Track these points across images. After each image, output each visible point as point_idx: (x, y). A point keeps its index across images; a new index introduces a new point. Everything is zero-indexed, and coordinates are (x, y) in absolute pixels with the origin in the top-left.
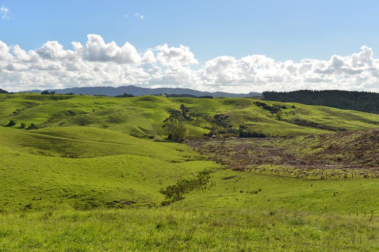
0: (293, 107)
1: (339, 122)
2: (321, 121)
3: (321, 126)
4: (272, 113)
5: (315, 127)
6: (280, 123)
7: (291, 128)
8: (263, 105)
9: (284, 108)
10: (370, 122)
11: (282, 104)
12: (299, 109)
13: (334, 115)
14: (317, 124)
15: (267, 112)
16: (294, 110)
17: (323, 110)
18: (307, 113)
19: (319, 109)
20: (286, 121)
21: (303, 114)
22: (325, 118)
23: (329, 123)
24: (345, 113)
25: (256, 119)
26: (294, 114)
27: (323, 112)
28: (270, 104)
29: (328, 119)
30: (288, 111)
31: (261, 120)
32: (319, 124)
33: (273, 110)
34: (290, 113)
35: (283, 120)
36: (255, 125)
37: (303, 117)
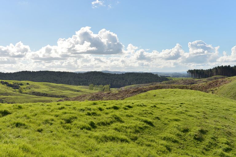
0: (28, 84)
1: (59, 92)
2: (48, 92)
3: (50, 95)
4: (15, 89)
5: (47, 96)
6: (24, 95)
7: (33, 98)
8: (6, 83)
9: (21, 85)
10: (75, 91)
11: (19, 82)
12: (32, 85)
13: (54, 88)
14: (47, 94)
15: (11, 88)
16: (28, 86)
17: (46, 85)
18: (38, 88)
19: (44, 85)
20: (26, 93)
21: (35, 88)
22: (50, 90)
23: (54, 93)
24: (60, 86)
25: (6, 94)
26: (30, 88)
27: (47, 86)
28: (11, 82)
29: (52, 90)
30: (25, 86)
31: (10, 94)
32: (48, 94)
33: (15, 87)
34: (26, 88)
35: (24, 93)
36: (7, 98)
37: (37, 90)
